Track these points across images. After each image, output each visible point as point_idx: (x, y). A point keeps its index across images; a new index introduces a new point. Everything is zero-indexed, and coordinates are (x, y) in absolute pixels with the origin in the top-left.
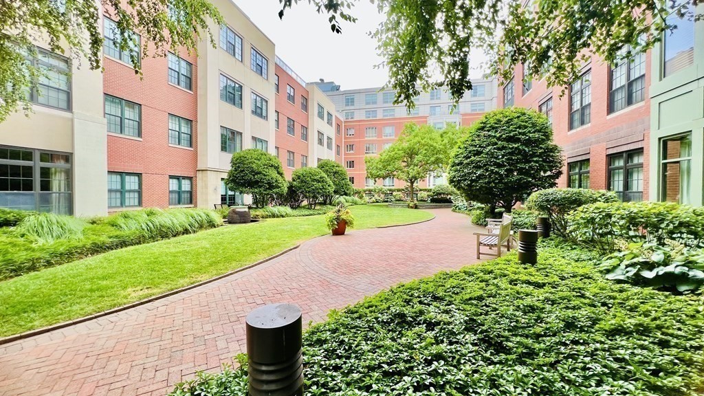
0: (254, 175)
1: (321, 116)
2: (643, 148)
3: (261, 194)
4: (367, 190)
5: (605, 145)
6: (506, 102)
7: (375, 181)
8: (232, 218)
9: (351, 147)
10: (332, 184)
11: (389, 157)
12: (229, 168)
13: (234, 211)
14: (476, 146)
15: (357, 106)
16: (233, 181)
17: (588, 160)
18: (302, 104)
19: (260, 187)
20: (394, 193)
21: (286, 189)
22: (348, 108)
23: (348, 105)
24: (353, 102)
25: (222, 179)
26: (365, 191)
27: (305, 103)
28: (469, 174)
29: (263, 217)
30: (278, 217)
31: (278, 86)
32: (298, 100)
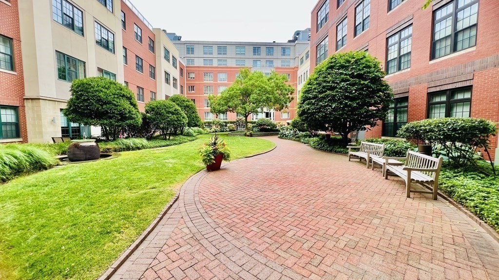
0: (102, 105)
1: (167, 58)
2: (472, 86)
3: (111, 125)
4: (206, 123)
5: (426, 85)
6: (318, 56)
7: (217, 115)
8: (74, 154)
9: (192, 88)
10: (185, 116)
11: (230, 95)
12: (68, 96)
13: (76, 146)
14: (329, 82)
15: (196, 54)
16: (75, 111)
17: (408, 97)
18: (150, 45)
19: (111, 118)
20: (228, 125)
21: (141, 120)
22: (188, 55)
23: (189, 53)
24: (193, 51)
25: (61, 110)
26: (205, 123)
27: (152, 45)
28: (326, 106)
29: (115, 151)
30: (133, 149)
31: (124, 23)
32: (146, 41)
